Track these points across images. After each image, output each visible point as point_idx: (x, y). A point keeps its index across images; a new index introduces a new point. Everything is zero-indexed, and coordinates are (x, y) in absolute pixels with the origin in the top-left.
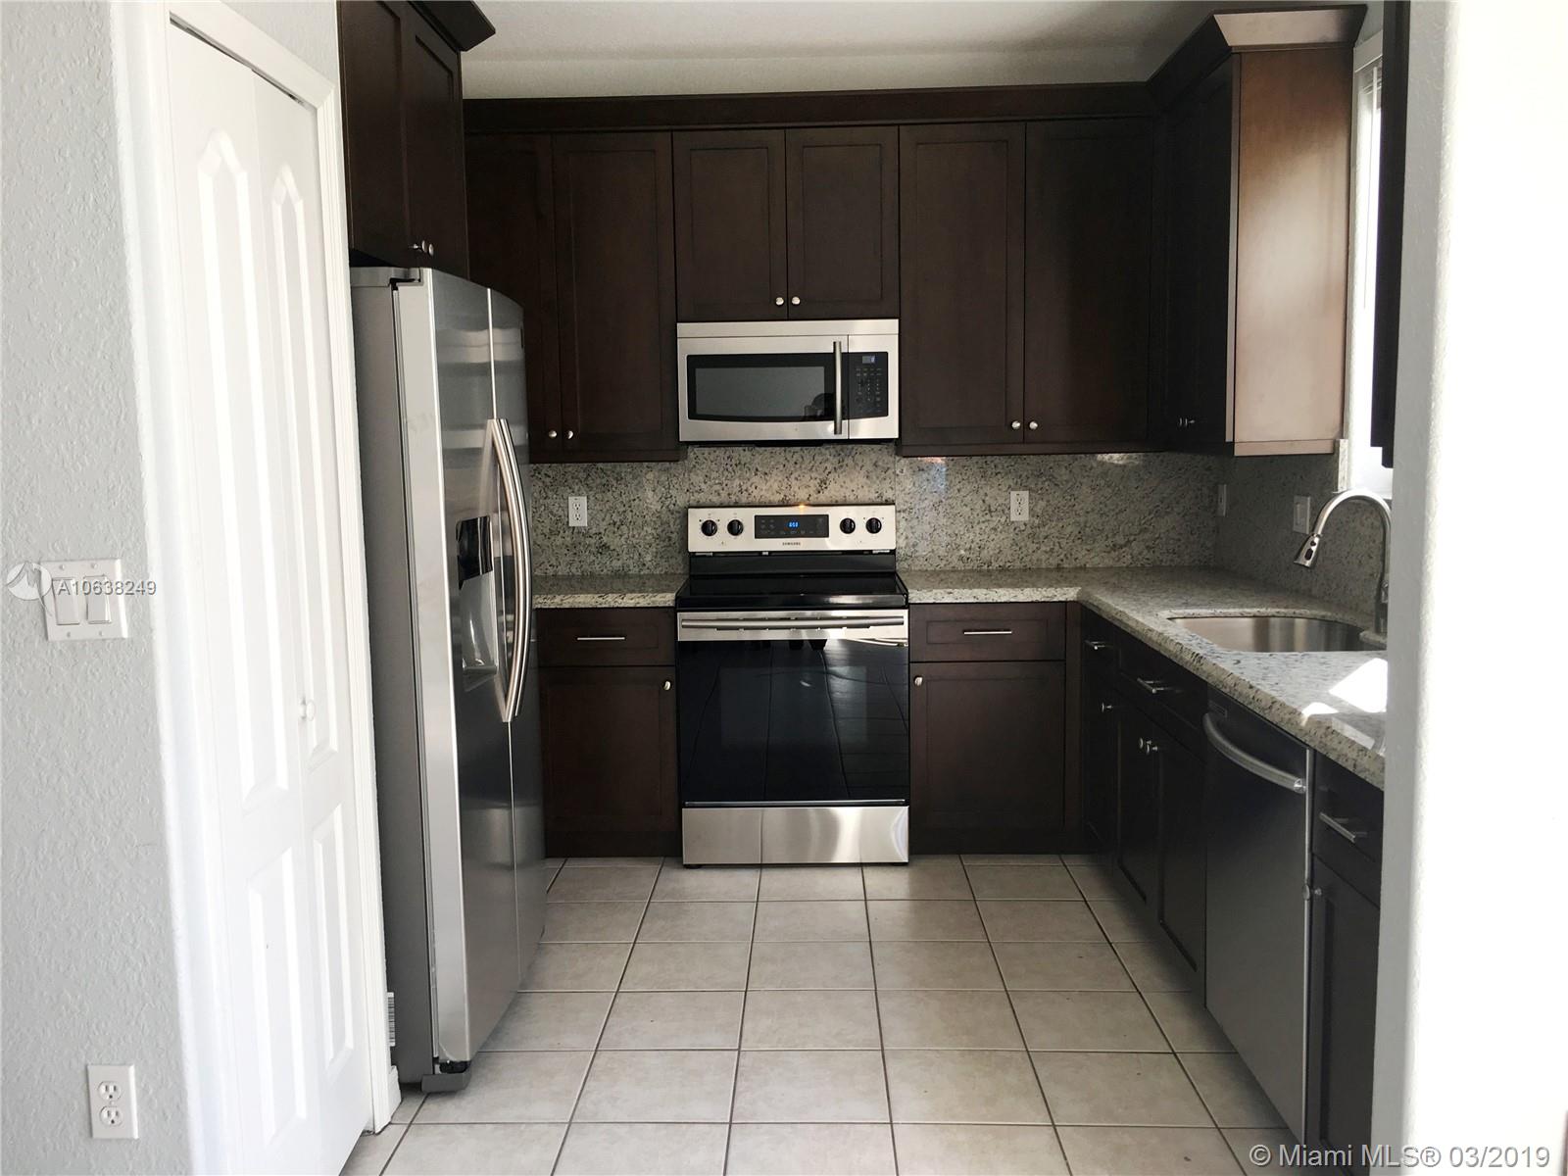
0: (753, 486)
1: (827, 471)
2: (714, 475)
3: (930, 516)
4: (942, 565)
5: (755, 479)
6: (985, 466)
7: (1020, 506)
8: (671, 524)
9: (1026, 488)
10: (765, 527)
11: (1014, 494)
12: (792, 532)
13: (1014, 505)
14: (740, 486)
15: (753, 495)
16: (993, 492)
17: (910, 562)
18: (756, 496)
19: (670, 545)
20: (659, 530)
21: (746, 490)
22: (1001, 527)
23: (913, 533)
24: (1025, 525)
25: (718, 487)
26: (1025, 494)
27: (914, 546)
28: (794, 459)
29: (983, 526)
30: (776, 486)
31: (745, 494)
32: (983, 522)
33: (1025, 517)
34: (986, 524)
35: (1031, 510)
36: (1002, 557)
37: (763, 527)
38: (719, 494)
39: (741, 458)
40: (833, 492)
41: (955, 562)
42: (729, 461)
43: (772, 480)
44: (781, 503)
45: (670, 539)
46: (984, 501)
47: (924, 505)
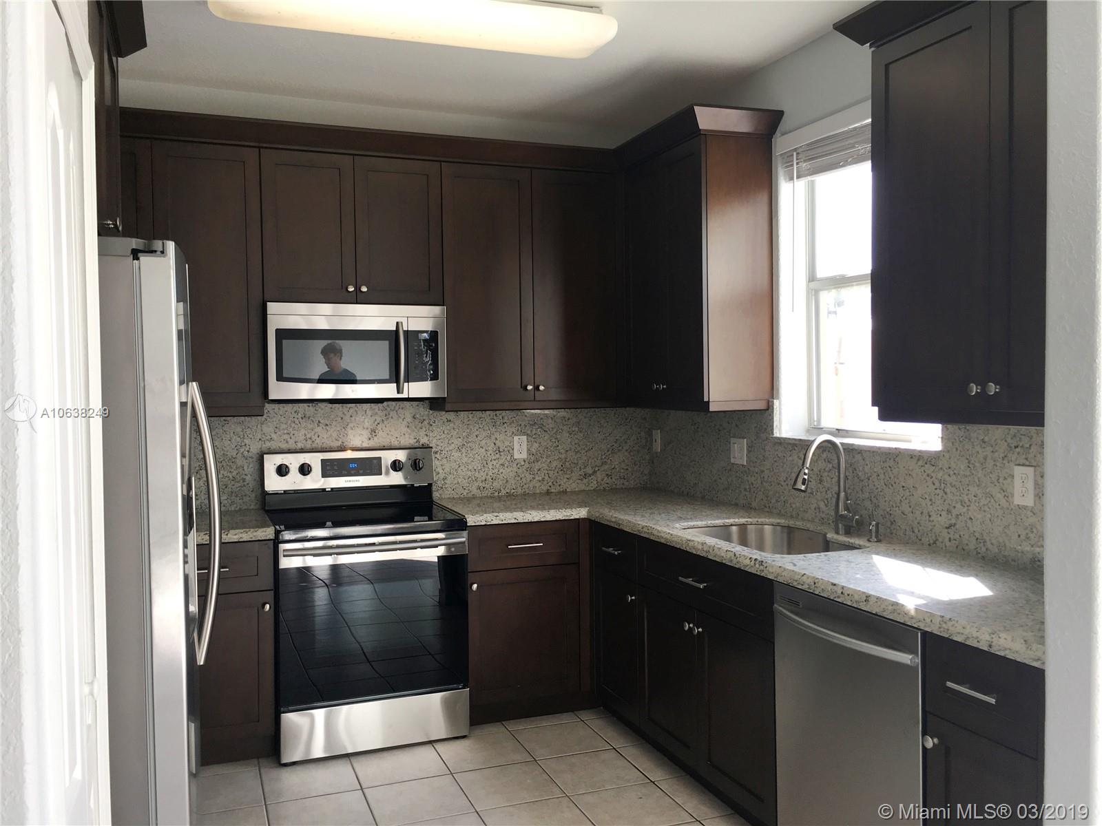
0: (316, 436)
1: (376, 423)
2: (284, 426)
3: (456, 454)
4: (465, 494)
5: (319, 430)
6: (495, 418)
7: (520, 447)
8: (246, 468)
9: (525, 434)
10: (330, 469)
11: (516, 438)
12: (353, 472)
13: (516, 447)
14: (305, 435)
15: (316, 442)
16: (501, 437)
17: (440, 492)
18: (319, 443)
19: (244, 486)
20: (235, 473)
21: (310, 439)
22: (507, 463)
23: (443, 469)
24: (525, 461)
25: (286, 437)
26: (525, 438)
27: (444, 479)
28: (350, 413)
29: (494, 463)
30: (335, 435)
31: (309, 442)
32: (495, 460)
33: (524, 455)
34: (497, 461)
35: (528, 450)
36: (508, 486)
37: (328, 468)
38: (287, 442)
39: (306, 413)
40: (381, 439)
41: (475, 491)
42: (295, 415)
43: (332, 430)
44: (339, 448)
45: (244, 480)
46: (495, 444)
47: (451, 448)
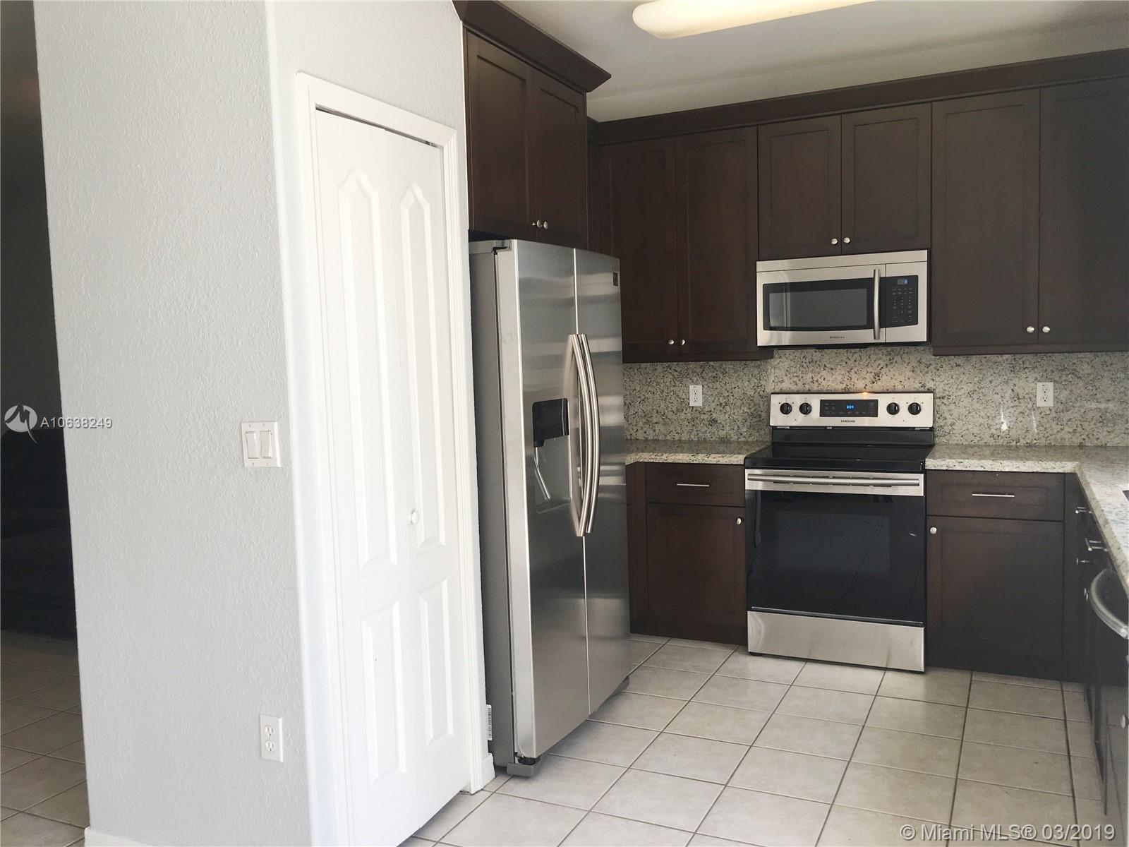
0: (822, 378)
1: (880, 367)
2: (793, 370)
3: (966, 401)
4: (976, 441)
5: (824, 373)
6: (1013, 362)
7: (1045, 395)
8: (761, 406)
9: (1050, 380)
10: (828, 408)
11: (1039, 385)
12: (849, 413)
13: (1040, 394)
14: (812, 378)
15: (822, 384)
16: (1021, 383)
17: (948, 437)
18: (825, 385)
19: (760, 421)
20: (753, 410)
21: (817, 381)
22: (1028, 412)
23: (950, 415)
24: (1050, 410)
25: (796, 379)
26: (1050, 385)
27: (951, 425)
28: (854, 358)
29: (1012, 410)
30: (839, 378)
31: (816, 384)
32: (1013, 407)
33: (1050, 403)
34: (1015, 409)
35: (1056, 398)
36: (1029, 436)
37: (827, 408)
38: (796, 384)
39: (813, 357)
40: (884, 383)
41: (987, 439)
42: (804, 360)
43: (837, 374)
44: (844, 391)
45: (760, 416)
46: (1013, 390)
47: (960, 393)
